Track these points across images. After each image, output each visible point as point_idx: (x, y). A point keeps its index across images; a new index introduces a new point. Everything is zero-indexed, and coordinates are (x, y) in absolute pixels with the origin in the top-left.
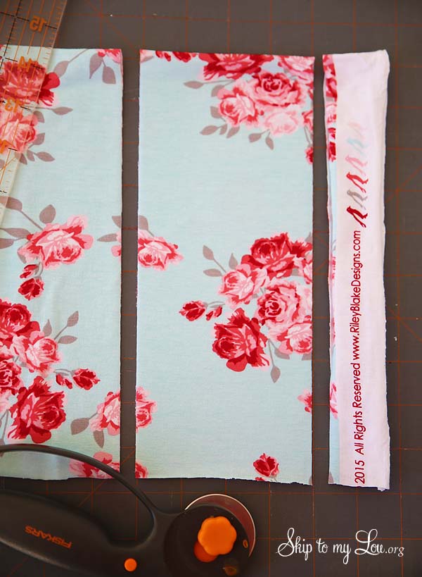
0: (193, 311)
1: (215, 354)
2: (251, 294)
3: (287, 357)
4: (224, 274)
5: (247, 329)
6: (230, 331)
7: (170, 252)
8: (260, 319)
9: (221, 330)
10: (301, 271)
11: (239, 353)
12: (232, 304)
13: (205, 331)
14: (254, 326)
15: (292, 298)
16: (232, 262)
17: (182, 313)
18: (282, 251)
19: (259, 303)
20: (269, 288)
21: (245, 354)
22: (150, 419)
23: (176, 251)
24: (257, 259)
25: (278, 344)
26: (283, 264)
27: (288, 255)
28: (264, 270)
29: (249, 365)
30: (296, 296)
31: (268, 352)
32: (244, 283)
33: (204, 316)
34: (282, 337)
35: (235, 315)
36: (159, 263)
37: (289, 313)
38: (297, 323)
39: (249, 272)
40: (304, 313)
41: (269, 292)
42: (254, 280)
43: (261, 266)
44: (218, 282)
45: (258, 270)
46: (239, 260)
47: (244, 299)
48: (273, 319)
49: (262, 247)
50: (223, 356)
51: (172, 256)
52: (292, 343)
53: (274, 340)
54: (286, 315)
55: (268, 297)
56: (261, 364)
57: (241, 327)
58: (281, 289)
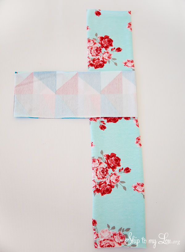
0: (119, 50)
1: (112, 39)
2: (104, 54)
3: (94, 39)
4: (111, 59)
5: (104, 45)
6: (109, 45)
7: (126, 64)
8: (101, 48)
9: (111, 45)
10: (91, 60)
11: (106, 40)
12: (108, 52)
13: (115, 45)
14: (102, 46)
15: (92, 53)
16: (109, 62)
17: (121, 49)
18: (96, 65)
19: (101, 52)
20: (99, 55)
21: (104, 39)
22: (128, 24)
23: (124, 65)
24: (102, 63)
25: (96, 42)
26: (95, 62)
27: (94, 64)
28: (100, 60)
29: (103, 37)
30: (91, 54)
31: (99, 40)
32: (106, 57)
33: (116, 48)
34: (95, 43)
35: (107, 49)
36: (129, 61)
37: (93, 49)
38: (91, 47)
39: (105, 59)
40: (89, 49)
41: (99, 54)
42: (103, 57)
43: (101, 61)
44: (112, 57)
45: (102, 60)
46: (107, 62)
47: (106, 53)
48: (97, 48)
49: (101, 66)
50: (110, 39)
51: (125, 63)
52: (92, 42)
53: (97, 43)
54: (94, 49)
55: (99, 53)
56: (100, 37)
57: (106, 46)
58: (95, 55)
